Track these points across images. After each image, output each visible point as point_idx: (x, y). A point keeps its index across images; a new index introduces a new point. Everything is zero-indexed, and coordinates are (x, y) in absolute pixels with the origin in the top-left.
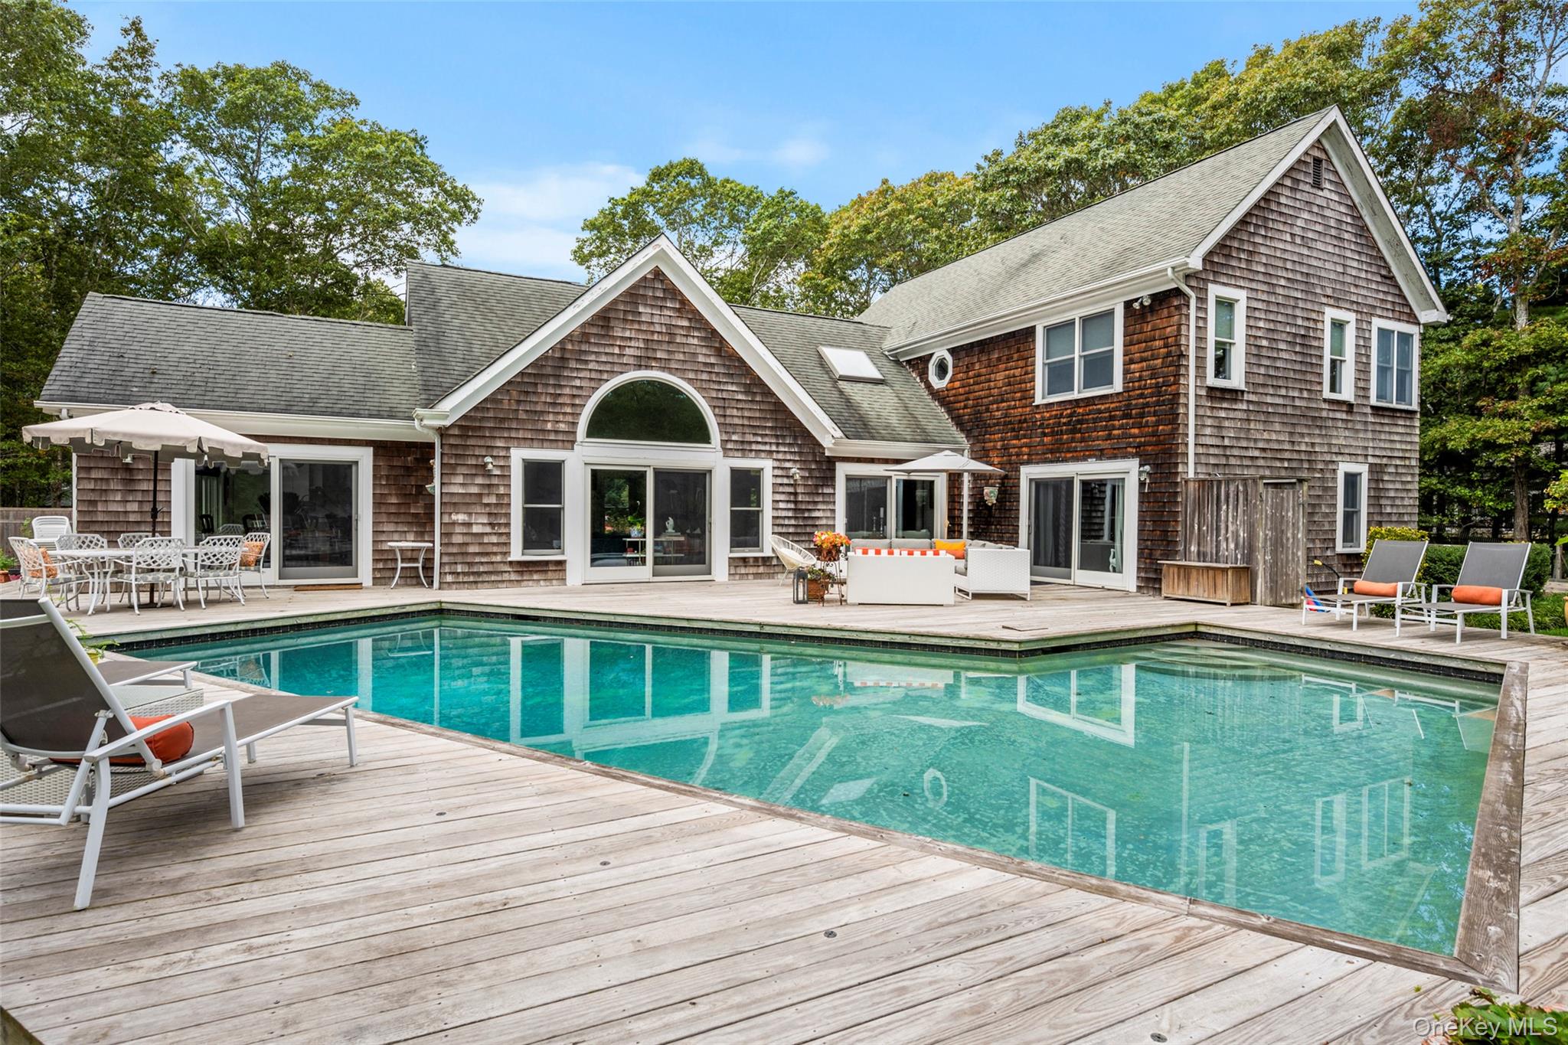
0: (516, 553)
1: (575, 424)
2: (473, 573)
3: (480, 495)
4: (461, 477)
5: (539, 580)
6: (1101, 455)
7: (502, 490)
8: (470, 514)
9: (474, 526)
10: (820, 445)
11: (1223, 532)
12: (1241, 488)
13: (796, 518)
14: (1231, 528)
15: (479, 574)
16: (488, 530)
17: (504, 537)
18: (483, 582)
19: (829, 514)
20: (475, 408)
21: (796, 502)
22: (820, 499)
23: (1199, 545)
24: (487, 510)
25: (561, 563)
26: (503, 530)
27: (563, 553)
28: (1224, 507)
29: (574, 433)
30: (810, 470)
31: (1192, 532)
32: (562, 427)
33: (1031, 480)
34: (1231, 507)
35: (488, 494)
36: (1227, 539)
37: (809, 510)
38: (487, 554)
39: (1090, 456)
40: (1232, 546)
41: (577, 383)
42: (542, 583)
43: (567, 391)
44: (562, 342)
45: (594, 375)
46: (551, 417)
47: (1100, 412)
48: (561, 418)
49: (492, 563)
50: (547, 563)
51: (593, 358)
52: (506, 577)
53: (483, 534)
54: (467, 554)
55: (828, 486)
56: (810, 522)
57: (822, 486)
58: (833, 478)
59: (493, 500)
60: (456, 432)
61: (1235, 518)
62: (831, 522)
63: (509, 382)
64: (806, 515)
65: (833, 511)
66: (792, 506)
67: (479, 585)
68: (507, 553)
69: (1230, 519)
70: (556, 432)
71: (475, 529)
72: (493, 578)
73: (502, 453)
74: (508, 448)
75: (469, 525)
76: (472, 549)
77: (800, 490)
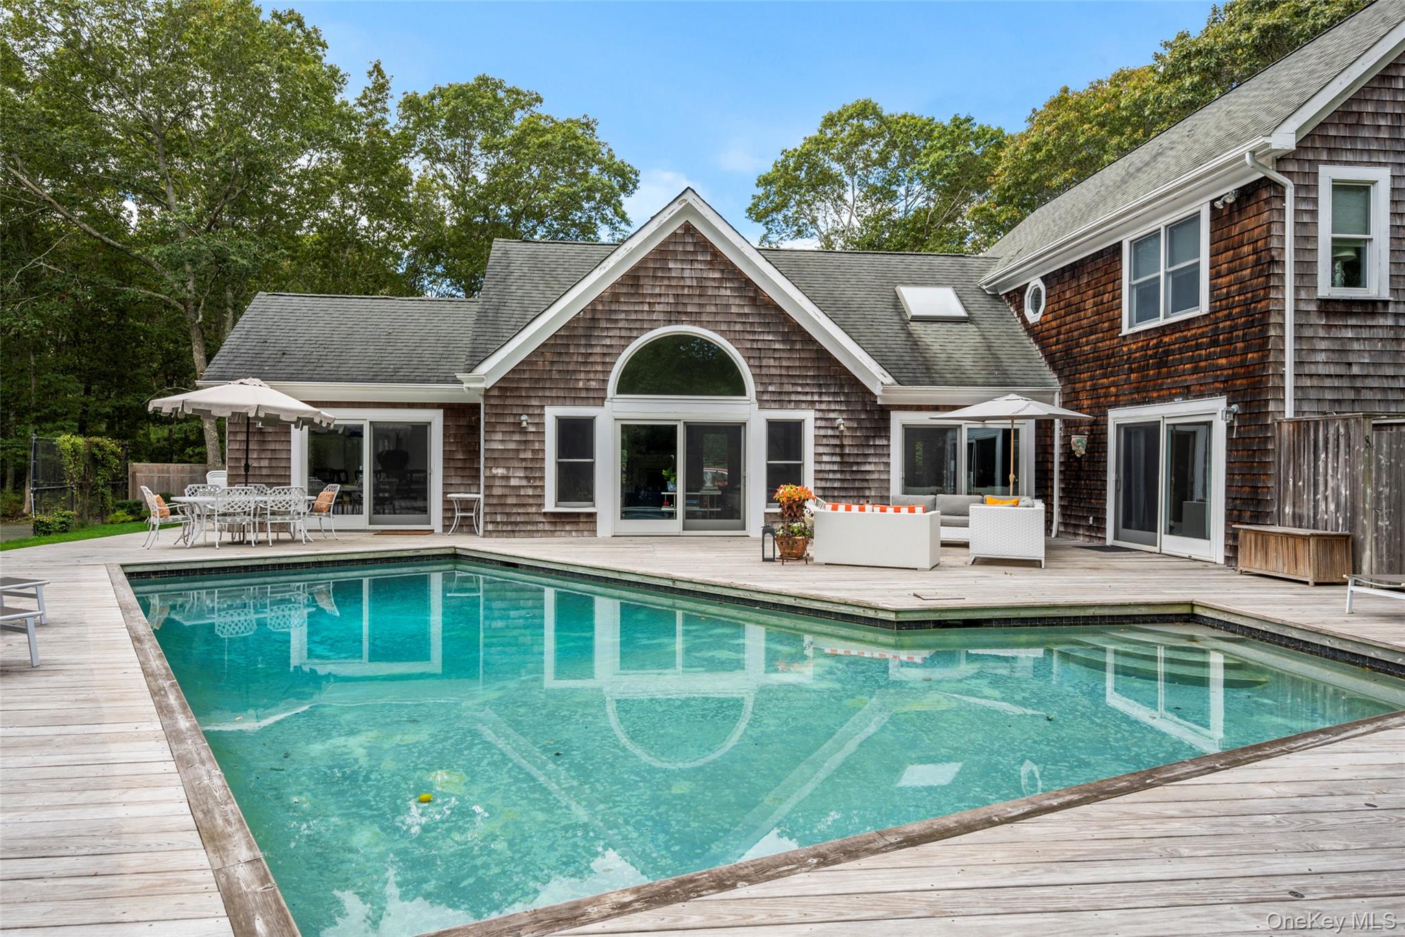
0: (550, 505)
1: (605, 381)
2: (511, 523)
3: (517, 451)
4: (501, 434)
5: (571, 531)
6: (1187, 393)
7: (537, 446)
8: (508, 468)
9: (512, 480)
10: (871, 394)
11: (1321, 488)
12: (1342, 430)
13: (842, 472)
14: (1331, 484)
15: (516, 523)
16: (524, 483)
17: (539, 489)
18: (520, 531)
19: (882, 468)
20: (513, 371)
21: (842, 455)
22: (872, 451)
23: (1294, 506)
24: (524, 464)
25: (592, 515)
26: (538, 483)
27: (594, 506)
28: (1323, 456)
29: (605, 390)
30: (859, 420)
31: (1286, 489)
32: (593, 384)
33: (1119, 426)
34: (1330, 455)
35: (525, 450)
36: (1326, 498)
37: (858, 464)
38: (524, 505)
39: (1176, 395)
40: (1332, 507)
41: (608, 342)
42: (574, 534)
43: (598, 350)
44: (593, 303)
45: (624, 333)
46: (582, 376)
47: (1186, 340)
48: (592, 376)
49: (528, 514)
50: (578, 514)
51: (623, 316)
52: (541, 527)
53: (520, 487)
54: (506, 505)
55: (881, 437)
56: (859, 476)
57: (874, 437)
58: (887, 429)
59: (529, 455)
60: (496, 393)
61: (1335, 470)
62: (884, 477)
63: (544, 345)
64: (855, 468)
65: (888, 464)
66: (838, 459)
67: (517, 534)
68: (542, 505)
69: (1330, 471)
70: (587, 389)
71: (513, 482)
72: (529, 528)
73: (537, 411)
74: (542, 407)
75: (508, 478)
76: (510, 501)
77: (846, 442)
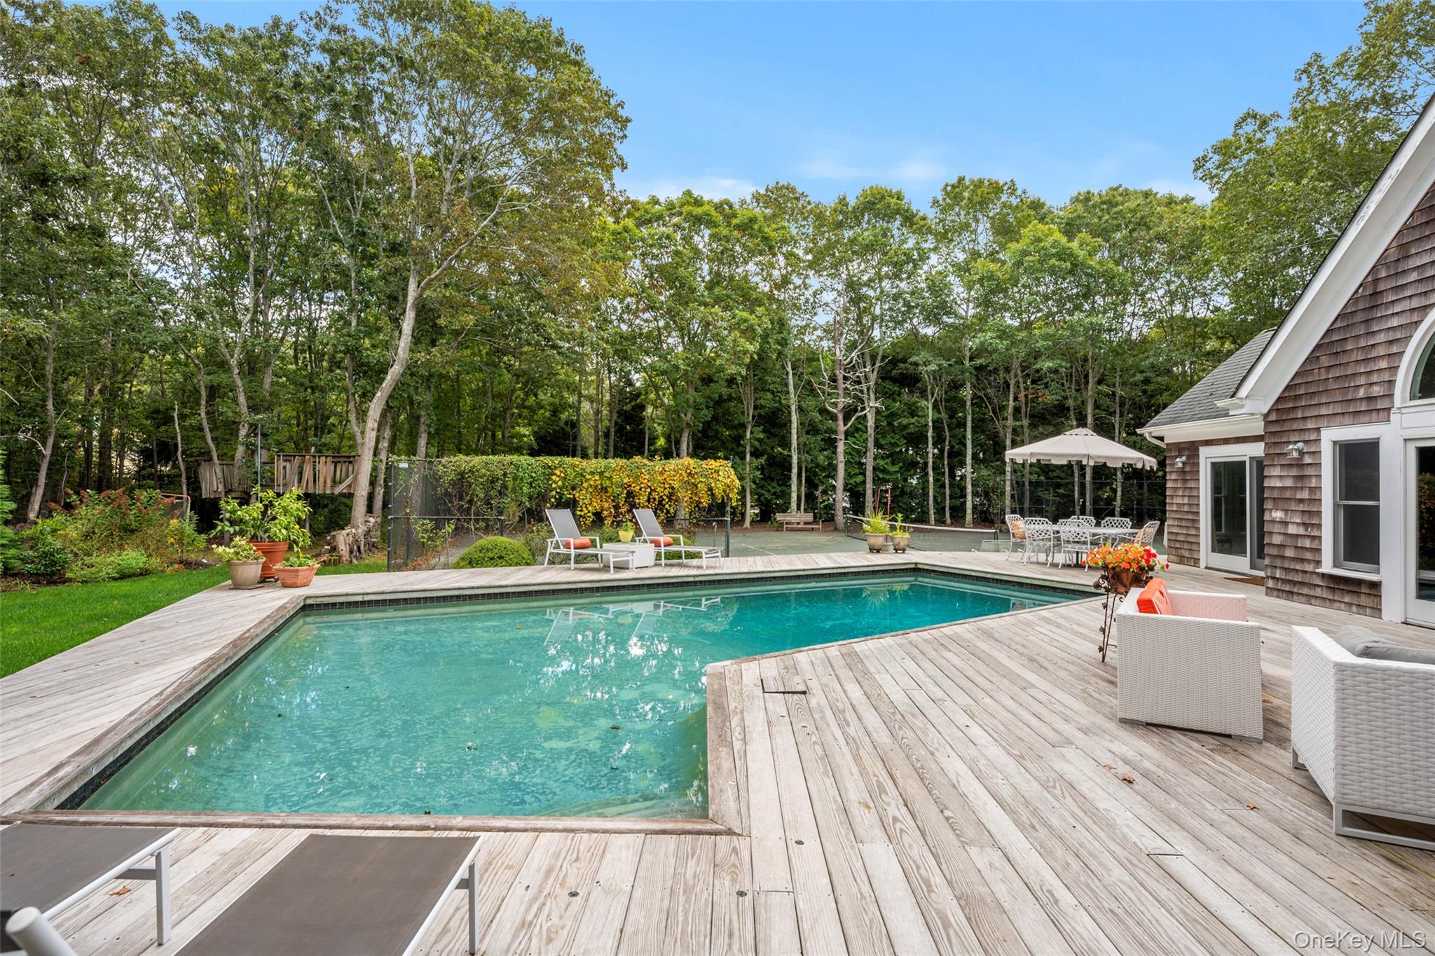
0: (1327, 567)
1: (1391, 383)
2: (1290, 582)
3: (1295, 488)
4: (1279, 468)
5: (1350, 604)
7: (1313, 483)
8: (1286, 511)
9: (1290, 526)
15: (1294, 583)
16: (1301, 531)
17: (1317, 542)
18: (1299, 594)
20: (1288, 388)
24: (1301, 507)
25: (1375, 586)
26: (1315, 533)
27: (1378, 572)
29: (1391, 396)
32: (1377, 391)
35: (1302, 488)
38: (1302, 560)
41: (1395, 322)
42: (1354, 608)
43: (1381, 338)
44: (1374, 269)
45: (1415, 303)
46: (1362, 380)
48: (1375, 378)
49: (1305, 572)
50: (1359, 582)
51: (1414, 276)
52: (1318, 592)
53: (1297, 536)
54: (1283, 557)
59: (1305, 495)
60: (1273, 417)
63: (1318, 346)
67: (1295, 597)
68: (1318, 563)
70: (1370, 399)
71: (1292, 530)
72: (1305, 591)
73: (1313, 437)
74: (1318, 430)
75: (1285, 523)
76: (1289, 553)
